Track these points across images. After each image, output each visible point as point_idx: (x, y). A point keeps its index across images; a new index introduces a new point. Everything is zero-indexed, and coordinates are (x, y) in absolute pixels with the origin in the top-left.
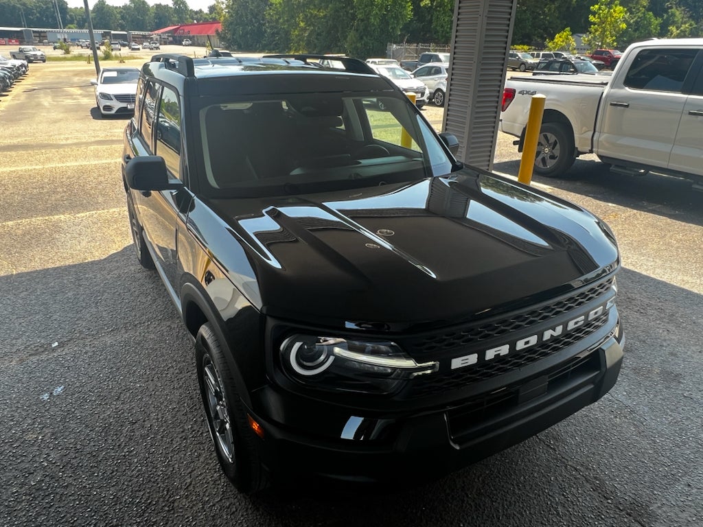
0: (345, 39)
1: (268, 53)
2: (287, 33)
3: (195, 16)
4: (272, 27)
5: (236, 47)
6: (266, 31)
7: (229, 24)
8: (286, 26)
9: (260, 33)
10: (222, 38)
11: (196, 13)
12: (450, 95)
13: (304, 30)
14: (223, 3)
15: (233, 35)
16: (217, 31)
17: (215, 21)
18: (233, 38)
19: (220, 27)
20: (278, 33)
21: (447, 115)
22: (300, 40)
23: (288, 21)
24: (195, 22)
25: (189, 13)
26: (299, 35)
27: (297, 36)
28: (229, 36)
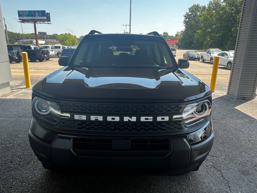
0: (226, 45)
1: (193, 50)
2: (202, 43)
3: (170, 38)
4: (197, 41)
5: (182, 48)
6: (194, 42)
7: (181, 40)
8: (202, 40)
9: (191, 43)
10: (177, 45)
11: (171, 37)
12: (234, 63)
13: (209, 41)
14: (180, 33)
15: (181, 43)
16: (176, 42)
17: (176, 39)
18: (181, 45)
19: (177, 41)
20: (199, 43)
21: (232, 74)
22: (207, 45)
23: (203, 38)
24: (169, 39)
25: (168, 37)
26: (207, 43)
27: (206, 43)
28: (180, 44)
